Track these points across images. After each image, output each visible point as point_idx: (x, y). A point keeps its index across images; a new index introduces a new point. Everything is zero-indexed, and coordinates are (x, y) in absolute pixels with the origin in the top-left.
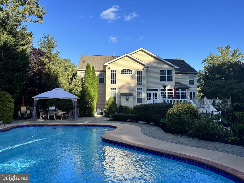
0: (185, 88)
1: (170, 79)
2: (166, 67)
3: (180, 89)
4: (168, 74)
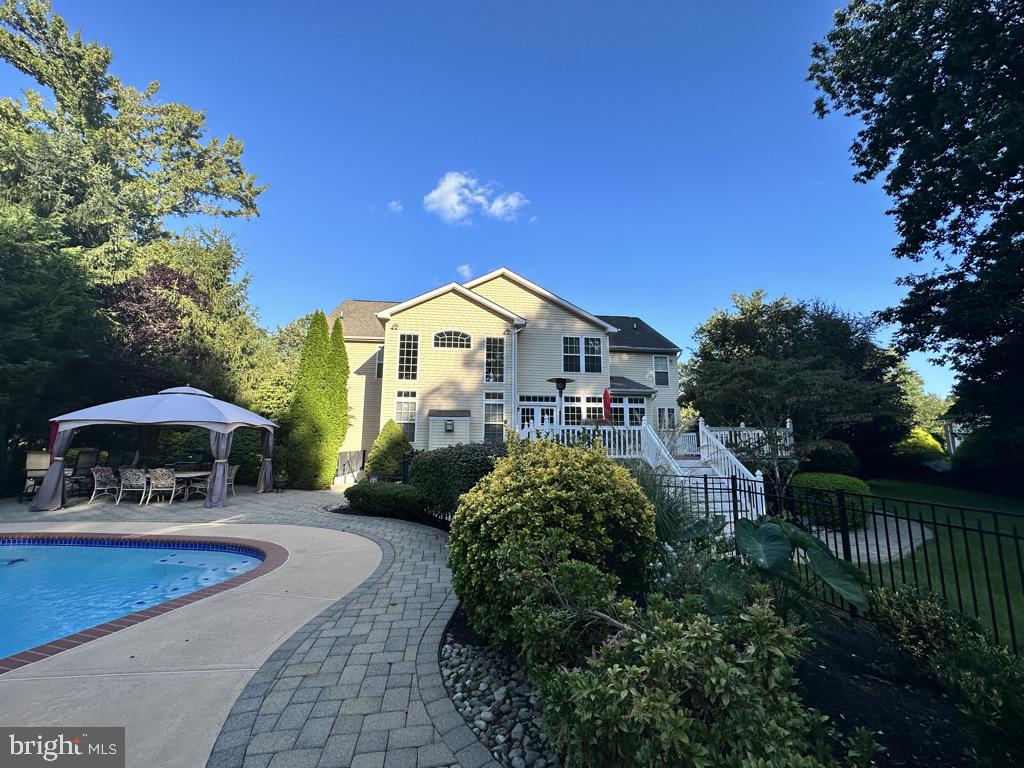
0: (640, 395)
1: (594, 366)
2: (579, 329)
3: (626, 395)
4: (587, 350)
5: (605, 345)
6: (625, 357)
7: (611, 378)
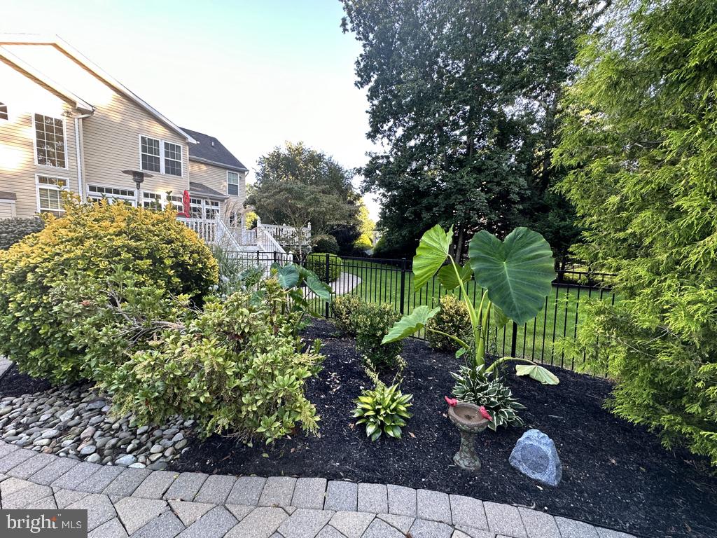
0: (215, 199)
1: (173, 169)
3: (204, 198)
4: (167, 154)
5: (185, 154)
6: (203, 167)
7: (190, 183)
